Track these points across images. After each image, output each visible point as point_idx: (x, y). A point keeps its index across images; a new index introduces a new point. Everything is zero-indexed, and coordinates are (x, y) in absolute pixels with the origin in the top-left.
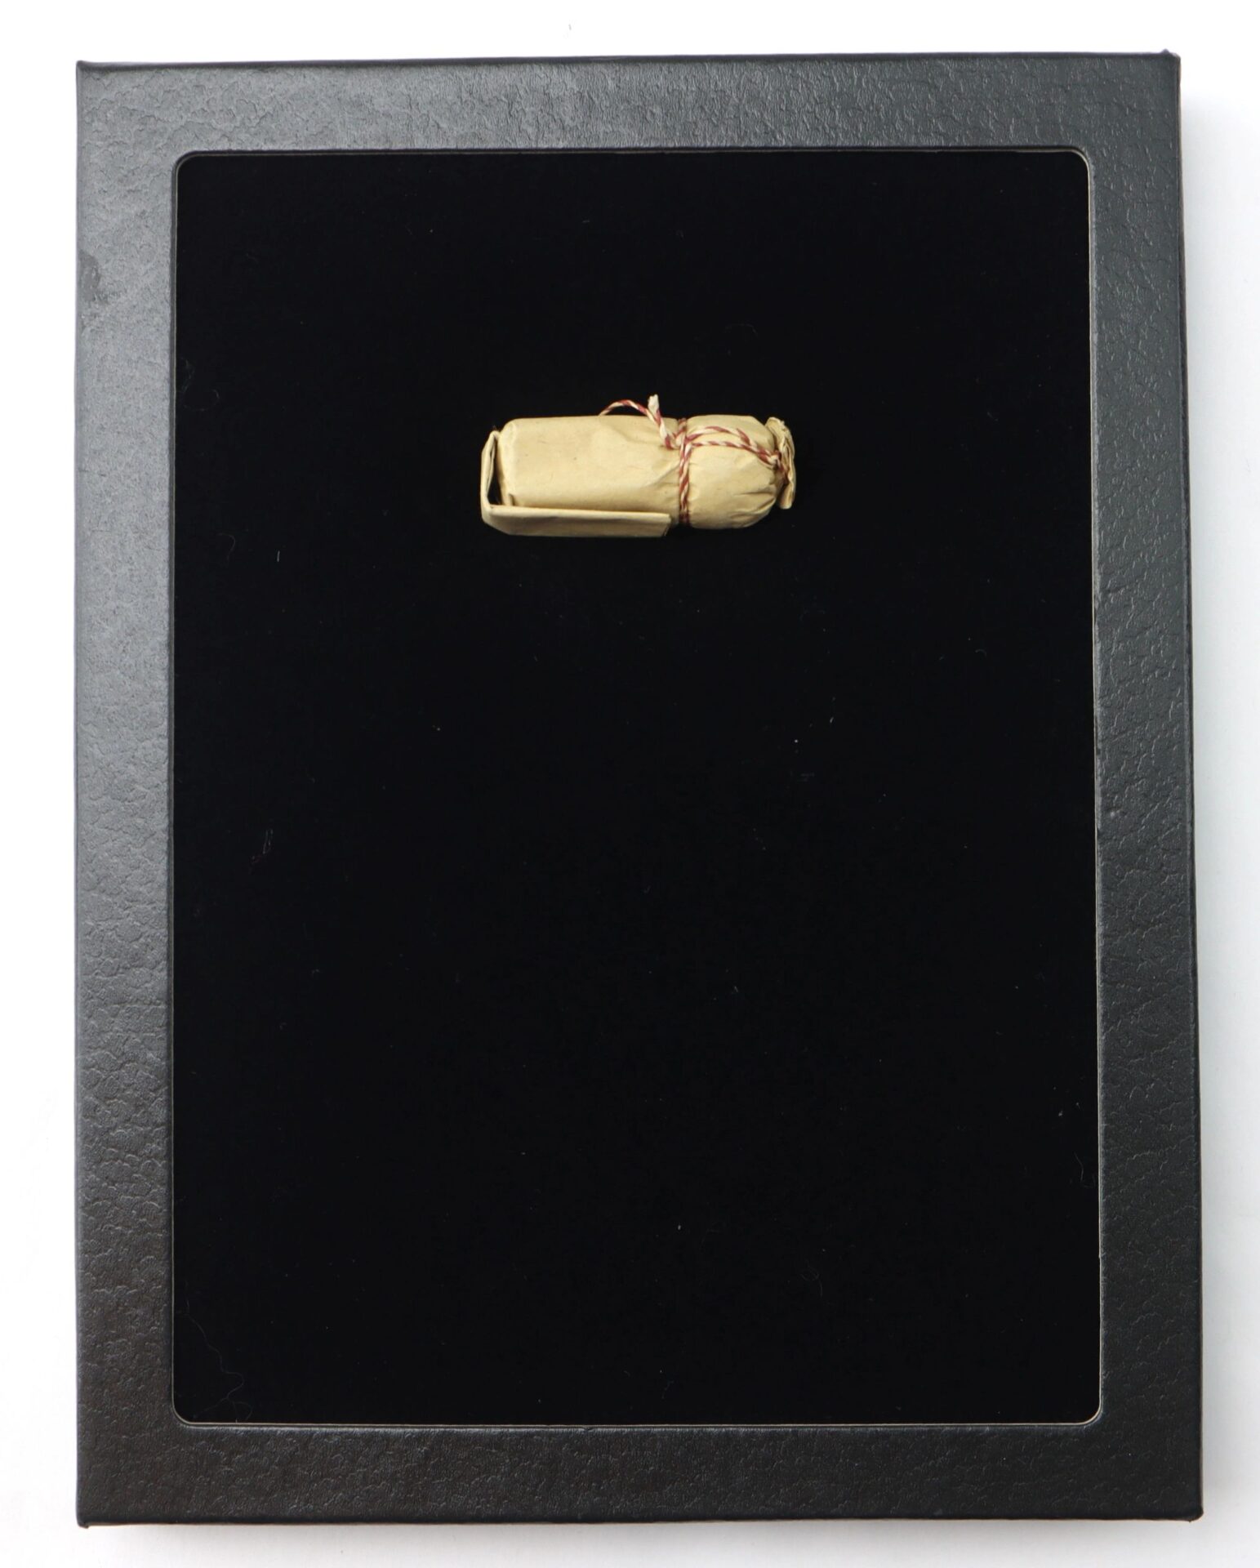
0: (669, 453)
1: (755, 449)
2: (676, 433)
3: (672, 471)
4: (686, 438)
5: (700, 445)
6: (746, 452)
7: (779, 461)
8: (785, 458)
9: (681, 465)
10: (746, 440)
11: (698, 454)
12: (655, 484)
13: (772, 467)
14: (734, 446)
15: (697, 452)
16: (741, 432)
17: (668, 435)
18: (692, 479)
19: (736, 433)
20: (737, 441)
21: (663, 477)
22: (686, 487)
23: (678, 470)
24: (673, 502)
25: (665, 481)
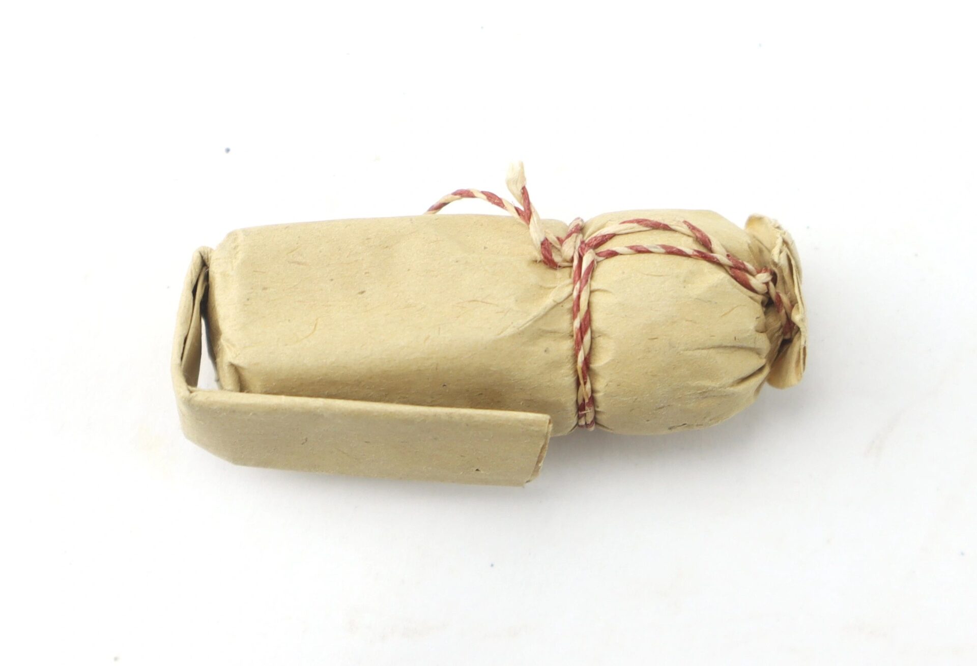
0: (550, 273)
1: (724, 259)
2: (562, 236)
3: (557, 305)
4: (582, 242)
5: (613, 254)
6: (705, 265)
7: (771, 284)
8: (784, 282)
9: (575, 294)
10: (705, 242)
11: (606, 273)
12: (521, 333)
13: (759, 298)
14: (680, 253)
15: (607, 268)
16: (693, 228)
17: (546, 239)
18: (599, 321)
19: (685, 229)
20: (688, 245)
21: (537, 320)
22: (587, 338)
23: (569, 305)
24: (562, 371)
25: (544, 328)
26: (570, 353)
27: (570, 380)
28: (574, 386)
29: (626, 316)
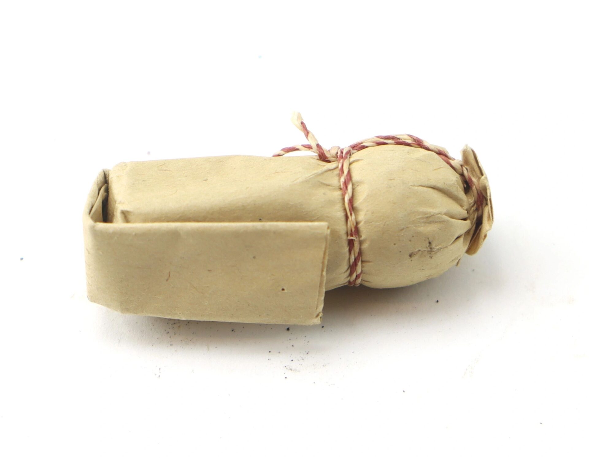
5: (362, 147)
14: (404, 143)
18: (356, 176)
21: (317, 175)
24: (336, 208)
25: (321, 181)
26: (340, 197)
27: (340, 214)
28: (343, 219)
29: (373, 169)
